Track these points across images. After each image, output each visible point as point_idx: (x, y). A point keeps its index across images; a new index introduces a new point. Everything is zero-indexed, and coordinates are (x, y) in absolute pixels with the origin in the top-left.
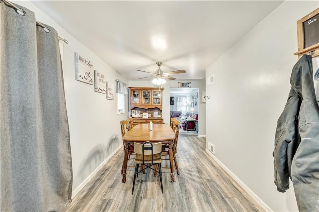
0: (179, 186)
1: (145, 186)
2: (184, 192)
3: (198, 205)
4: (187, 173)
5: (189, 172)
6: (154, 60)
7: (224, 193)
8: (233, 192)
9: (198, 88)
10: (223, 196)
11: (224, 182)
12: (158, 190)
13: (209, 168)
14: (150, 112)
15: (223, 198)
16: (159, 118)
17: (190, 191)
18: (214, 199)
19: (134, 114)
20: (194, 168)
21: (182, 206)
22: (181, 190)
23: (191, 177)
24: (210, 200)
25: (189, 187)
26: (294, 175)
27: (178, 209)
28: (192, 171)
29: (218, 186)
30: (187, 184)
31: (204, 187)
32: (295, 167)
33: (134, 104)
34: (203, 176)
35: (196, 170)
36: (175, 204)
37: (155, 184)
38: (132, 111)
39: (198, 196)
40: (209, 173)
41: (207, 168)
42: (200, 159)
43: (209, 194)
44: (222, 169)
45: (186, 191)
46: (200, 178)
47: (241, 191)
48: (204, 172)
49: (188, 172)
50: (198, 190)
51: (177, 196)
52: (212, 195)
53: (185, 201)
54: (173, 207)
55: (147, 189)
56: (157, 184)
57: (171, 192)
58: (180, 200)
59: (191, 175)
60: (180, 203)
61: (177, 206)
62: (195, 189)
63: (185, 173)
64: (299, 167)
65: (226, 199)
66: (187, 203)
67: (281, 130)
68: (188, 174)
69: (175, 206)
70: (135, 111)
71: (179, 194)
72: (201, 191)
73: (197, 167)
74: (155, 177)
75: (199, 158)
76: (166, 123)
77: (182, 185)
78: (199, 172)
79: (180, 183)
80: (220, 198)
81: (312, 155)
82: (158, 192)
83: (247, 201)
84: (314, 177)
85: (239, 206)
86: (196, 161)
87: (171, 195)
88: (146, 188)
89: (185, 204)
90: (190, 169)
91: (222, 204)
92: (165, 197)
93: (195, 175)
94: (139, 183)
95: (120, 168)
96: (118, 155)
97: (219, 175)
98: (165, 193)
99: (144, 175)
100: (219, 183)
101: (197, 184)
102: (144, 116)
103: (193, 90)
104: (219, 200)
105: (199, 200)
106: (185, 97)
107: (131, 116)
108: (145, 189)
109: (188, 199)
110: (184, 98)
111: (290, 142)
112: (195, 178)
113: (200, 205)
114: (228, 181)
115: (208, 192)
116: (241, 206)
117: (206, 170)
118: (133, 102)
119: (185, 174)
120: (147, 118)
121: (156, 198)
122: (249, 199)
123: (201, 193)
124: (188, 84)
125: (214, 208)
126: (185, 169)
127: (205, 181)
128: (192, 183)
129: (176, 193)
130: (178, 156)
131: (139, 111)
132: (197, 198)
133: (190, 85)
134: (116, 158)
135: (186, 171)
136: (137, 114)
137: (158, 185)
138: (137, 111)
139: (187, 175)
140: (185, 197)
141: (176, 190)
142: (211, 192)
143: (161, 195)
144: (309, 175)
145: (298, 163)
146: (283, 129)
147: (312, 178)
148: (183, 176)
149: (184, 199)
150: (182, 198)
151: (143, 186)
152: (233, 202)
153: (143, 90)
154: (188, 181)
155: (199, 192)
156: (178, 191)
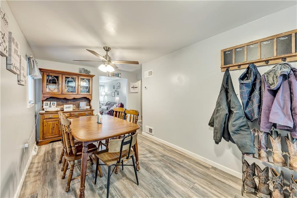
0: (146, 172)
1: (114, 189)
2: (154, 174)
3: (170, 178)
6: (104, 43)
7: (177, 160)
8: (181, 158)
9: (126, 80)
10: (178, 163)
11: (171, 153)
12: (132, 185)
13: (155, 146)
14: (74, 103)
15: (179, 164)
16: (87, 109)
17: (158, 170)
18: (175, 168)
19: (48, 107)
20: (144, 151)
21: (162, 186)
22: (151, 173)
23: (149, 159)
24: (174, 170)
25: (154, 168)
26: (231, 132)
27: (161, 190)
28: (146, 154)
29: (170, 157)
30: (151, 167)
31: (164, 162)
32: (232, 127)
33: (48, 93)
34: (156, 155)
35: (148, 152)
36: (155, 187)
37: (124, 180)
38: (44, 102)
39: (166, 172)
40: (158, 150)
41: (154, 147)
42: (143, 142)
43: (170, 166)
44: (164, 144)
45: (154, 172)
46: (155, 157)
47: (184, 154)
48: (154, 151)
50: (161, 167)
51: (152, 180)
52: (172, 166)
53: (160, 180)
54: (156, 191)
55: (119, 190)
56: (125, 180)
57: (143, 180)
58: (157, 182)
59: (147, 157)
60: (158, 185)
61: (158, 188)
62: (159, 167)
64: (234, 127)
65: (181, 164)
66: (163, 181)
67: (221, 109)
69: (158, 189)
70: (49, 103)
71: (152, 177)
72: (164, 166)
73: (147, 149)
74: (117, 175)
75: (141, 141)
76: (95, 115)
77: (147, 169)
78: (151, 152)
79: (145, 168)
80: (177, 165)
81: (239, 119)
82: (133, 186)
83: (191, 159)
84: (241, 130)
85: (189, 164)
86: (141, 145)
87: (146, 182)
88: (117, 190)
89: (162, 182)
90: (143, 153)
91: (181, 169)
92: (143, 187)
93: (150, 156)
94: (103, 190)
95: (56, 187)
96: (37, 172)
97: (165, 150)
98: (140, 184)
99: (102, 178)
100: (169, 155)
101: (157, 163)
102: (67, 108)
103: (114, 81)
104: (178, 167)
105: (168, 174)
106: (104, 86)
107: (43, 110)
108: (117, 192)
109: (161, 177)
110: (101, 87)
111: (228, 114)
112: (152, 159)
113: (171, 177)
114: (172, 151)
115: (169, 165)
116: (191, 164)
117: (154, 149)
118: (48, 90)
120: (72, 110)
121: (136, 193)
122: (191, 158)
123: (165, 168)
124: (118, 74)
125: (180, 174)
127: (161, 157)
128: (153, 163)
129: (149, 178)
131: (56, 102)
132: (166, 173)
133: (120, 75)
134: (35, 176)
136: (52, 106)
137: (127, 180)
138: (52, 102)
140: (158, 178)
141: (147, 175)
142: (170, 164)
143: (138, 187)
144: (239, 129)
145: (233, 125)
146: (222, 108)
147: (240, 131)
149: (159, 179)
150: (156, 180)
151: (112, 190)
152: (185, 164)
153: (65, 74)
154: (149, 163)
155: (164, 168)
156: (149, 176)
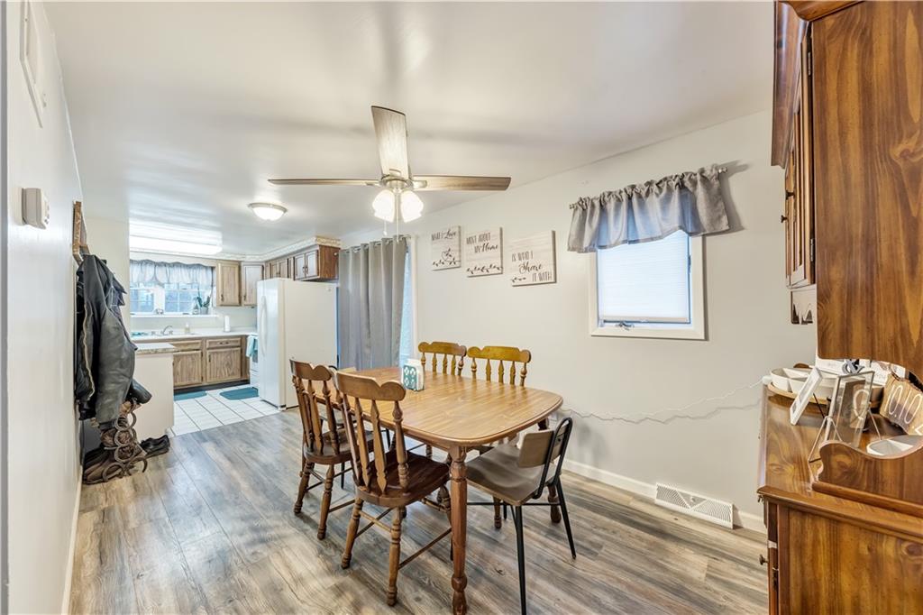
4: (271, 528)
5: (263, 534)
49: (266, 535)
63: (277, 526)
68: (265, 529)
119: (277, 523)
126: (281, 537)
130: (349, 597)
135: (273, 533)
139: (270, 522)
148: (280, 514)
